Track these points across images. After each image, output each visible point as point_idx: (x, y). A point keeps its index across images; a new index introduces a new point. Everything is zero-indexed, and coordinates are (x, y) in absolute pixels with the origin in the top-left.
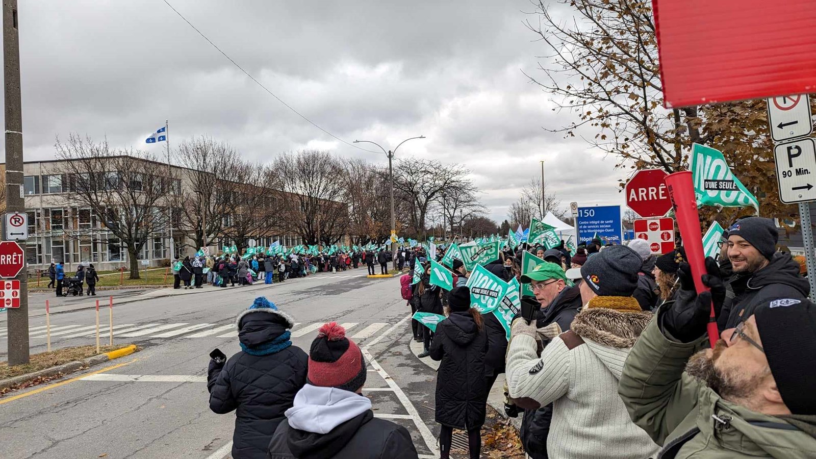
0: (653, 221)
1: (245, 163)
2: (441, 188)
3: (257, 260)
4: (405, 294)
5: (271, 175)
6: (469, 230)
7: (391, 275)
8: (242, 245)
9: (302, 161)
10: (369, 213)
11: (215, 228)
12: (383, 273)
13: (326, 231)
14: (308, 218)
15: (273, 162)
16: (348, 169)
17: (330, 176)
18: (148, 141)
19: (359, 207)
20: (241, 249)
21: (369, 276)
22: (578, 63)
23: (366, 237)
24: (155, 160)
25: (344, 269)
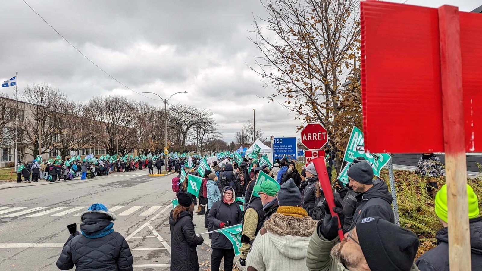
0: (315, 152)
1: (70, 102)
2: (196, 122)
3: (76, 164)
4: (174, 189)
5: (87, 110)
6: (211, 147)
7: (163, 175)
8: (65, 154)
9: (108, 102)
10: (150, 135)
11: (47, 143)
12: (158, 173)
13: (122, 146)
14: (111, 137)
15: (89, 102)
16: (138, 108)
17: (126, 112)
18: (3, 86)
19: (144, 132)
20: (65, 156)
22: (277, 61)
23: (148, 150)
24: (7, 98)
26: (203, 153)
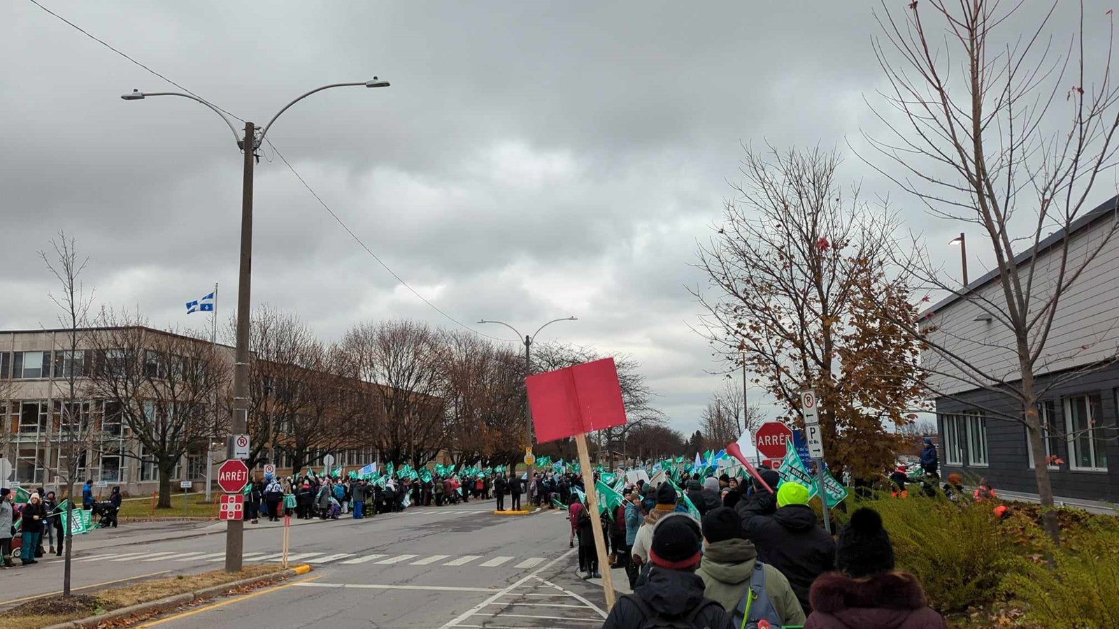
0: (776, 461)
5: (339, 356)
6: (636, 447)
8: (300, 461)
9: (387, 335)
12: (513, 509)
15: (343, 336)
20: (300, 467)
21: (496, 512)
25: (455, 503)
26: (615, 463)
